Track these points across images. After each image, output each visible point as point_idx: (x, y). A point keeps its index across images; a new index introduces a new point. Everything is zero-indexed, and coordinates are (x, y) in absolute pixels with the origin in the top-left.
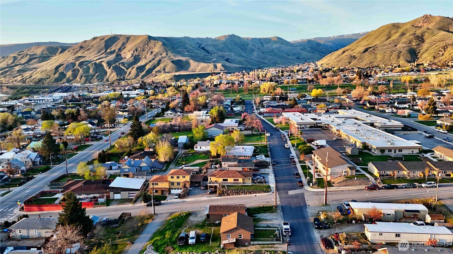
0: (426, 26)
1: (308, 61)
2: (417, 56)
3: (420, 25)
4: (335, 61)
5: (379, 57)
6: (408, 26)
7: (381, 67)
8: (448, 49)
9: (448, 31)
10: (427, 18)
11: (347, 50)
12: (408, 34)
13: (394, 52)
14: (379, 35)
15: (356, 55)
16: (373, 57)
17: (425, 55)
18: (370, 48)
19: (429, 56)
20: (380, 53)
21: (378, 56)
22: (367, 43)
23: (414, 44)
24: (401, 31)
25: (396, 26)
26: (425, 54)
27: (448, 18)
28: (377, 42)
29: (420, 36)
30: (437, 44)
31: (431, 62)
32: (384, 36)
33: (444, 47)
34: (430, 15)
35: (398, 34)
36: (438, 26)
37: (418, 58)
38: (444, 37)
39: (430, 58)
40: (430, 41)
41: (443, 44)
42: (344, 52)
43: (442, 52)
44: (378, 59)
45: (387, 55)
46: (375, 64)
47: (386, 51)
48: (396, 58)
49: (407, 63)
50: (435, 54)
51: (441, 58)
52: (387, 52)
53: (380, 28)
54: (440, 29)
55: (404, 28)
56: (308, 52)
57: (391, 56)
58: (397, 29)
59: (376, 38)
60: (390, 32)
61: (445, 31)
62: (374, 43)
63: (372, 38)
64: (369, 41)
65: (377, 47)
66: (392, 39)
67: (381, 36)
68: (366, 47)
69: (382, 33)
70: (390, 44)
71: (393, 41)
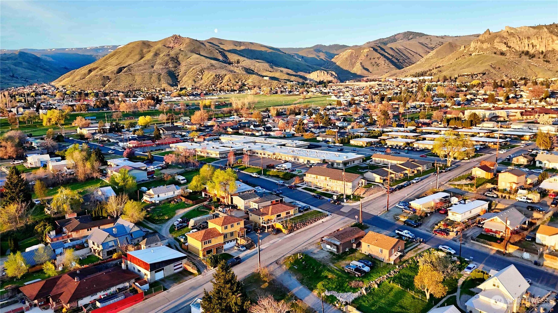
0: (177, 47)
1: (29, 81)
2: (177, 79)
3: (171, 45)
4: (84, 82)
5: (138, 79)
6: (159, 46)
7: (144, 90)
8: (205, 73)
9: (199, 54)
10: (177, 39)
11: (94, 69)
12: (161, 55)
13: (154, 74)
14: (131, 53)
15: (110, 76)
16: (131, 78)
17: (185, 79)
18: (124, 68)
19: (189, 79)
20: (138, 74)
21: (136, 77)
22: (117, 62)
23: (171, 66)
24: (153, 50)
25: (146, 44)
26: (184, 77)
27: (197, 40)
28: (130, 62)
29: (175, 58)
30: (194, 67)
31: (193, 86)
32: (136, 55)
33: (201, 70)
34: (179, 36)
35: (151, 54)
36: (189, 48)
37: (179, 82)
38: (198, 60)
39: (190, 82)
40: (186, 64)
41: (199, 68)
42: (90, 71)
43: (200, 75)
44: (137, 82)
45: (146, 76)
46: (136, 87)
47: (145, 72)
48: (157, 81)
49: (169, 86)
50: (194, 78)
51: (201, 82)
52: (146, 74)
53: (128, 44)
54: (192, 51)
55: (156, 47)
56: (25, 68)
57: (151, 78)
58: (148, 48)
59: (128, 56)
60: (142, 51)
61: (197, 54)
62: (126, 62)
63: (122, 56)
64: (120, 60)
65: (132, 67)
66: (146, 59)
67: (133, 54)
68: (119, 67)
69: (132, 51)
70: (145, 64)
71: (148, 61)
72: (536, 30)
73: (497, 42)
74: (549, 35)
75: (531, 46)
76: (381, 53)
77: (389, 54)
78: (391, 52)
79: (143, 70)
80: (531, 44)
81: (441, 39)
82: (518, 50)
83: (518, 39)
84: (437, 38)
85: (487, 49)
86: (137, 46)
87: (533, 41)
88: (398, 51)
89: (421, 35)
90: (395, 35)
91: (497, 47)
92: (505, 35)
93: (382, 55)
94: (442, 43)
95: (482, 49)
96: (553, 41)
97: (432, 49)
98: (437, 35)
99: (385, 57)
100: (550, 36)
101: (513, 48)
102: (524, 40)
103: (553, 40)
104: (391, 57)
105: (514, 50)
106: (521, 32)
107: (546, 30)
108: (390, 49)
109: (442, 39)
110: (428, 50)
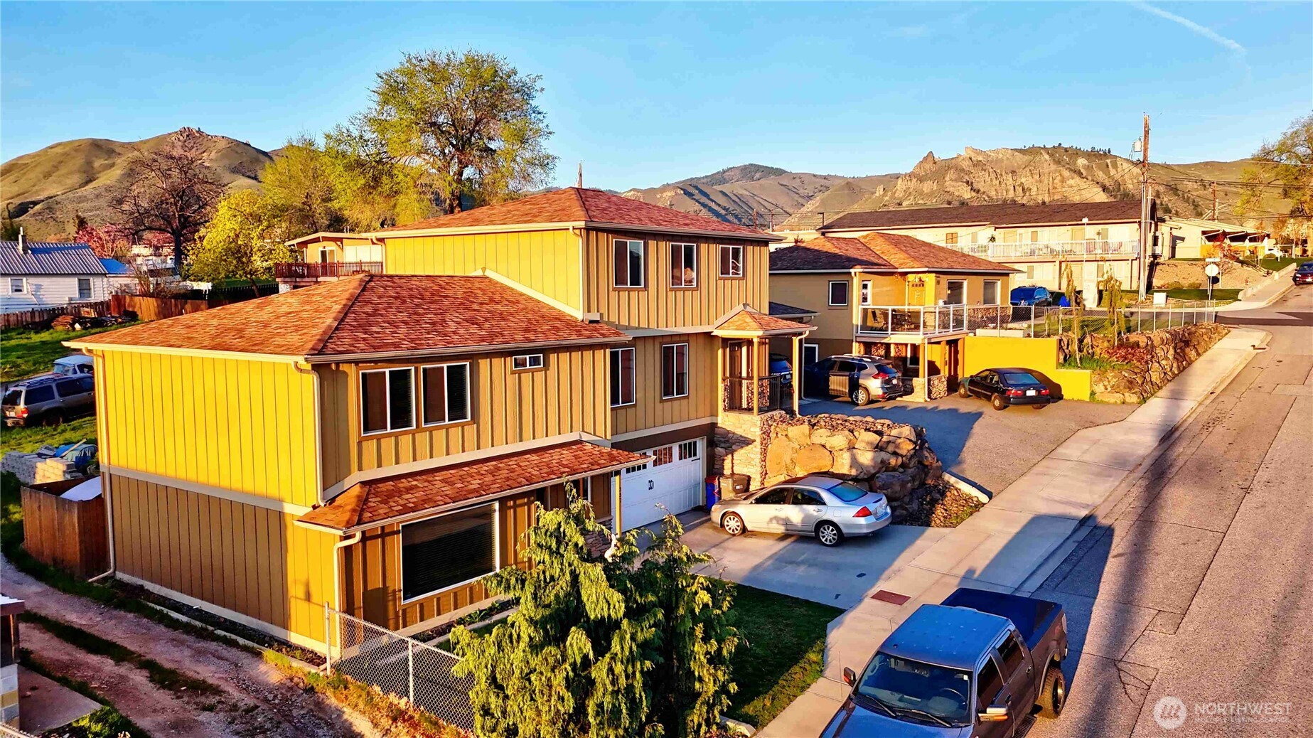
6: (142, 152)
9: (256, 179)
10: (191, 137)
14: (56, 168)
18: (35, 203)
22: (16, 189)
24: (122, 163)
25: (102, 148)
27: (248, 145)
28: (52, 189)
32: (70, 173)
34: (199, 131)
35: (117, 173)
36: (226, 162)
53: (51, 147)
54: (235, 170)
55: (132, 156)
58: (109, 157)
59: (47, 175)
60: (89, 163)
61: (249, 177)
62: (43, 190)
63: (32, 175)
64: (24, 184)
65: (57, 203)
66: (100, 184)
67: (63, 171)
68: (17, 201)
69: (61, 162)
70: (97, 196)
71: (108, 189)
72: (1027, 158)
73: (951, 180)
74: (1053, 167)
75: (1019, 190)
76: (702, 201)
77: (719, 205)
78: (722, 201)
79: (90, 211)
80: (1019, 186)
81: (823, 180)
82: (995, 197)
83: (993, 176)
84: (813, 178)
85: (931, 194)
86: (76, 151)
87: (1023, 180)
88: (737, 200)
89: (779, 172)
90: (724, 172)
91: (952, 189)
92: (966, 165)
93: (704, 205)
94: (827, 188)
95: (921, 193)
96: (1063, 180)
97: (810, 197)
98: (815, 173)
99: (710, 209)
100: (1056, 171)
101: (984, 192)
102: (1005, 178)
103: (1063, 178)
104: (723, 212)
105: (987, 198)
106: (998, 161)
107: (1047, 157)
108: (720, 195)
109: (826, 181)
110: (801, 201)
